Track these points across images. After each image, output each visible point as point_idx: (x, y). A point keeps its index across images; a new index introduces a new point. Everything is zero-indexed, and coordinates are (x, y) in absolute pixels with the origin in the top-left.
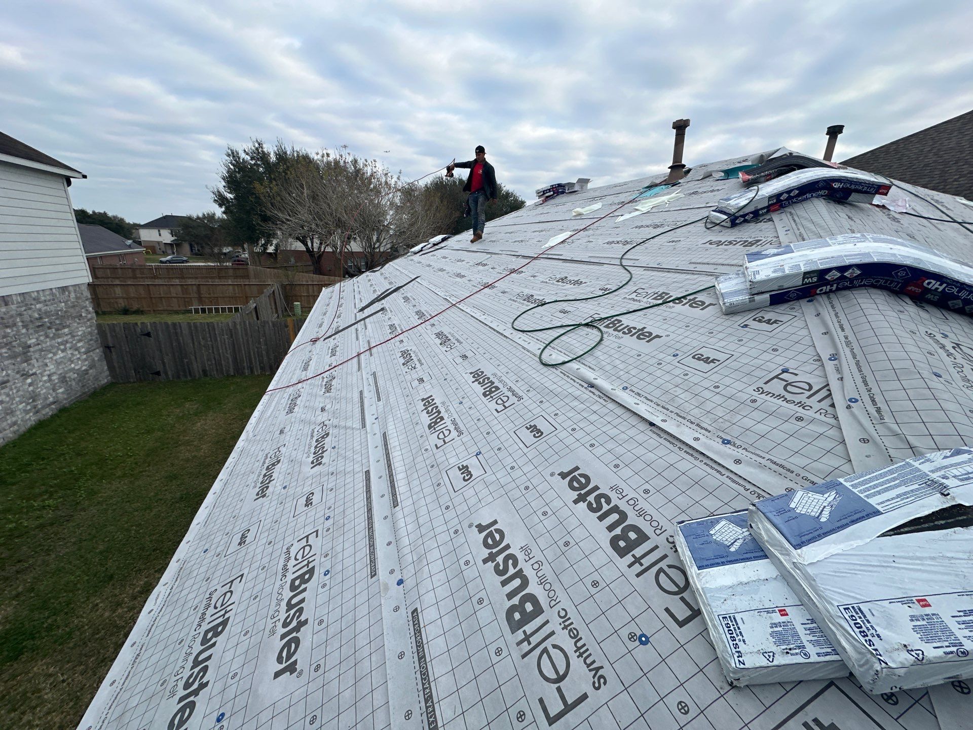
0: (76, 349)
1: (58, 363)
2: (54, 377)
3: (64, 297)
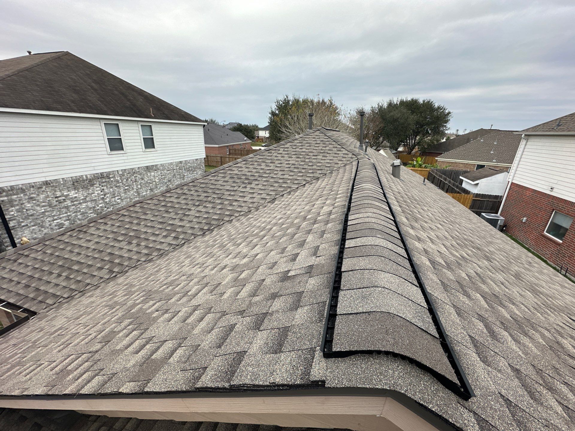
3: (197, 162)
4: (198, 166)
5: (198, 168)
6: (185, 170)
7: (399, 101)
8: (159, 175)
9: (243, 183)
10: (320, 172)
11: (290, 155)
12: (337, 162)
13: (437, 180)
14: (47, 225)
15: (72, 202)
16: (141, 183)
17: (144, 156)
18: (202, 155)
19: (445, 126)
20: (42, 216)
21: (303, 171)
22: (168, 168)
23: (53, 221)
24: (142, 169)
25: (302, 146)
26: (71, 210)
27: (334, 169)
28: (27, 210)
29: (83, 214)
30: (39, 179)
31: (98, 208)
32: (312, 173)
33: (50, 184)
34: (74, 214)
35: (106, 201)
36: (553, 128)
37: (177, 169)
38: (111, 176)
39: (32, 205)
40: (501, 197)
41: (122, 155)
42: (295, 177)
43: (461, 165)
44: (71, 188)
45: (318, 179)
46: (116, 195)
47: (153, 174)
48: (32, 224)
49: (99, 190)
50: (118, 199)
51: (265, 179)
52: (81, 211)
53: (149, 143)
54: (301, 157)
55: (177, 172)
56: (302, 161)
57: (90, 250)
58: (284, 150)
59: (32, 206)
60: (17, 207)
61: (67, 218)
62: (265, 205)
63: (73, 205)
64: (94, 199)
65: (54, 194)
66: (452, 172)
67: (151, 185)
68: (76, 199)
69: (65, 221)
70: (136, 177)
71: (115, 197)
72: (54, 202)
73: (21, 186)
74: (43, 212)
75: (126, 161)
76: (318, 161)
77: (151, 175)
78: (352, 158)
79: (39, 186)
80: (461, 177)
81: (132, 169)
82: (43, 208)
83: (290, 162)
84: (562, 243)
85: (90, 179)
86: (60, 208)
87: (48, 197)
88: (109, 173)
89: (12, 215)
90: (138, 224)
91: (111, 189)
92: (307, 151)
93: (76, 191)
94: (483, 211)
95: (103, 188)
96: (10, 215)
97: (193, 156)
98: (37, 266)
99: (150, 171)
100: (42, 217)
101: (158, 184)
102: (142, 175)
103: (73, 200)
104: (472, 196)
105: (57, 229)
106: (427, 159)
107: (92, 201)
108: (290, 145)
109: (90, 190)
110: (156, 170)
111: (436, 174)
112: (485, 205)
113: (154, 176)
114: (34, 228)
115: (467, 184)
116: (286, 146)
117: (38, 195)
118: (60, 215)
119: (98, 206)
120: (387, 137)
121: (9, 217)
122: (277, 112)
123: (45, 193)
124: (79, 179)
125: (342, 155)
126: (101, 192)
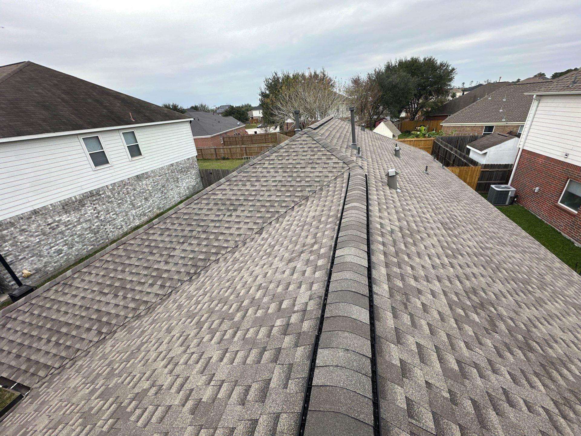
0: (192, 178)
1: (187, 183)
2: (185, 187)
3: (189, 162)
4: (191, 166)
5: (191, 168)
6: (177, 172)
7: (398, 61)
8: (151, 183)
9: (229, 210)
10: (310, 190)
11: (276, 170)
12: (327, 174)
13: (443, 150)
14: (45, 253)
15: (66, 226)
16: (134, 194)
17: (132, 165)
18: (194, 153)
19: (450, 85)
20: (38, 245)
21: (291, 189)
22: (160, 173)
23: (51, 248)
24: (132, 180)
25: (288, 156)
26: (66, 234)
27: (325, 184)
28: (21, 243)
29: (79, 236)
30: (27, 209)
31: (94, 227)
32: (301, 191)
33: (39, 212)
34: (71, 238)
35: (100, 219)
36: (568, 86)
37: (169, 173)
38: (101, 193)
39: (25, 236)
40: (511, 166)
41: (108, 169)
42: (282, 198)
43: (468, 129)
44: (62, 213)
45: (307, 198)
46: (110, 211)
47: (144, 182)
48: (30, 255)
49: (91, 209)
50: (113, 215)
51: (250, 204)
52: (77, 233)
53: (135, 151)
54: (288, 170)
55: (169, 176)
56: (289, 176)
57: (77, 307)
58: (269, 164)
59: (25, 238)
60: (10, 242)
61: (65, 243)
62: (252, 237)
63: (68, 229)
64: (87, 219)
65: (45, 222)
66: (458, 139)
67: (144, 194)
68: (69, 223)
69: (63, 246)
70: (128, 188)
71: (109, 213)
72: (47, 230)
73: (9, 220)
74: (38, 242)
75: (114, 174)
76: (307, 174)
77: (142, 184)
78: (343, 168)
79: (28, 217)
80: (468, 147)
81: (122, 181)
82: (37, 238)
83: (277, 179)
84: (577, 214)
85: (80, 200)
86: (55, 235)
87: (39, 225)
88: (98, 191)
89: (7, 250)
90: (123, 271)
91: (104, 206)
92: (294, 162)
93: (68, 215)
94: (493, 182)
95: (95, 206)
96: (5, 251)
97: (184, 156)
98: (25, 331)
99: (141, 180)
100: (38, 247)
101: (152, 192)
102: (134, 186)
103: (66, 224)
104: (480, 167)
105: (56, 256)
106: (431, 124)
107: (86, 221)
108: (276, 156)
109: (82, 211)
110: (147, 178)
111: (442, 143)
112: (494, 176)
113: (146, 185)
114: (32, 259)
115: (475, 154)
116: (272, 158)
117: (29, 226)
118: (56, 241)
119: (94, 225)
120: (387, 104)
121: (4, 253)
122: (267, 92)
123: (36, 222)
124: (68, 202)
125: (332, 165)
126: (94, 210)
